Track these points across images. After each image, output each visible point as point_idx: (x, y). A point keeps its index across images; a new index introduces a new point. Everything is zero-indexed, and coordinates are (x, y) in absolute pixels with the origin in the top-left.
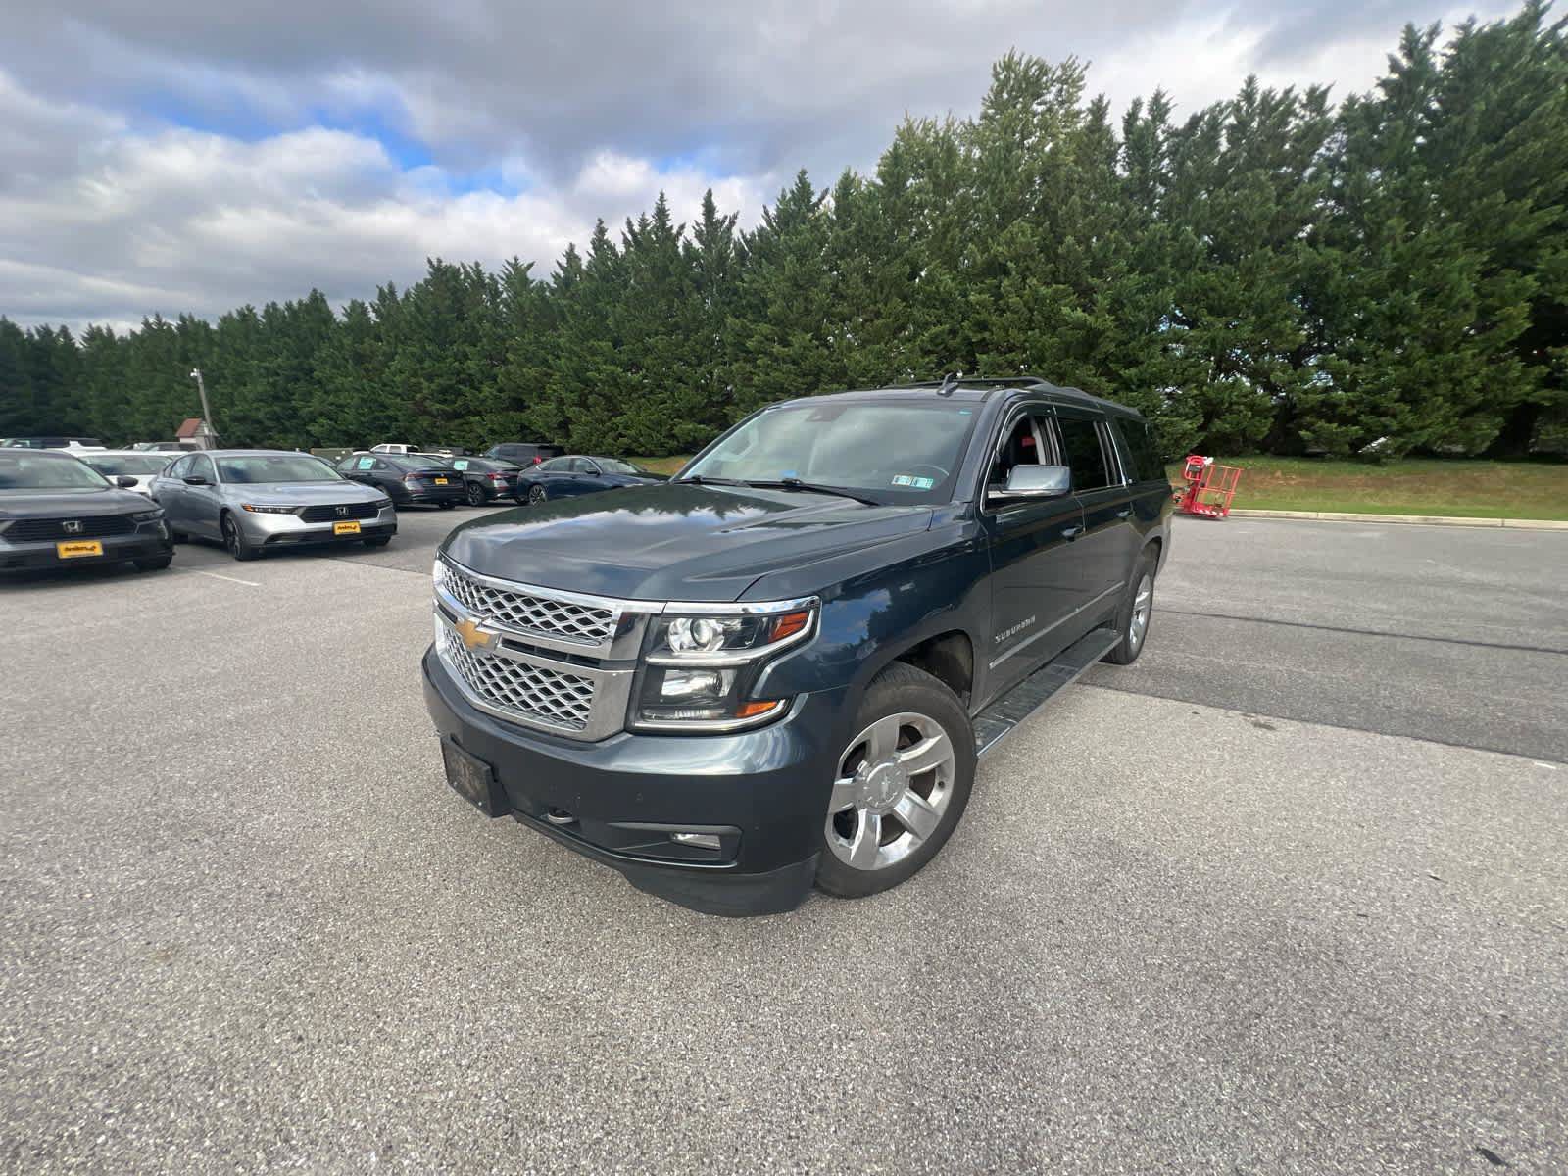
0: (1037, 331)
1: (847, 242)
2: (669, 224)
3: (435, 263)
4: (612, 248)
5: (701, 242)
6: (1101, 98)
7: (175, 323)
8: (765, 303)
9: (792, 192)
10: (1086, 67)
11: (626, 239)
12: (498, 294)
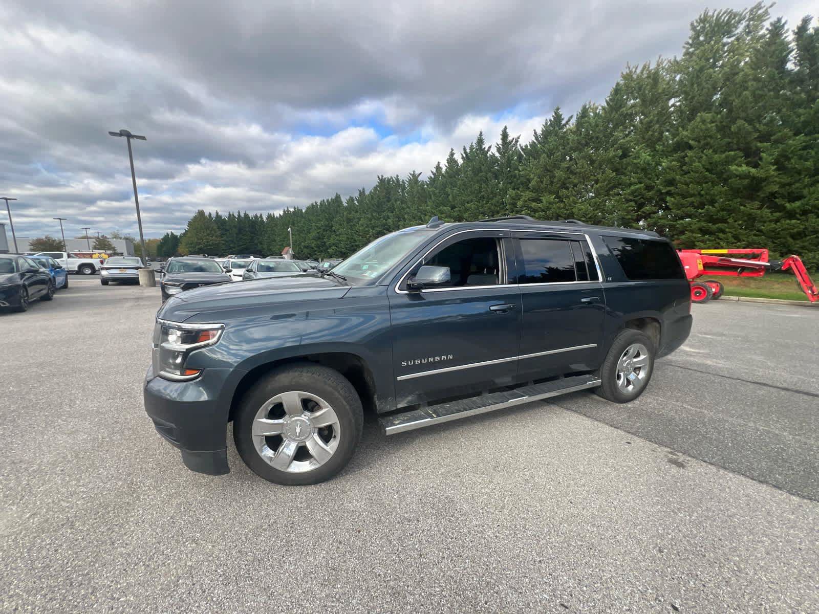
0: (710, 183)
1: (579, 143)
2: (484, 146)
3: (380, 177)
4: (456, 162)
5: (499, 153)
6: (779, 20)
7: (292, 210)
8: (529, 181)
9: (550, 120)
10: (771, 6)
11: (463, 156)
12: (405, 188)
